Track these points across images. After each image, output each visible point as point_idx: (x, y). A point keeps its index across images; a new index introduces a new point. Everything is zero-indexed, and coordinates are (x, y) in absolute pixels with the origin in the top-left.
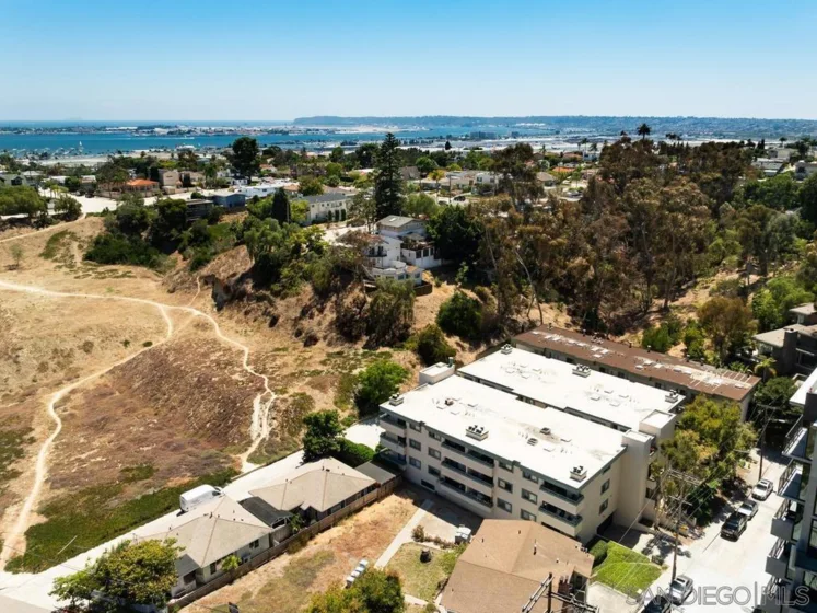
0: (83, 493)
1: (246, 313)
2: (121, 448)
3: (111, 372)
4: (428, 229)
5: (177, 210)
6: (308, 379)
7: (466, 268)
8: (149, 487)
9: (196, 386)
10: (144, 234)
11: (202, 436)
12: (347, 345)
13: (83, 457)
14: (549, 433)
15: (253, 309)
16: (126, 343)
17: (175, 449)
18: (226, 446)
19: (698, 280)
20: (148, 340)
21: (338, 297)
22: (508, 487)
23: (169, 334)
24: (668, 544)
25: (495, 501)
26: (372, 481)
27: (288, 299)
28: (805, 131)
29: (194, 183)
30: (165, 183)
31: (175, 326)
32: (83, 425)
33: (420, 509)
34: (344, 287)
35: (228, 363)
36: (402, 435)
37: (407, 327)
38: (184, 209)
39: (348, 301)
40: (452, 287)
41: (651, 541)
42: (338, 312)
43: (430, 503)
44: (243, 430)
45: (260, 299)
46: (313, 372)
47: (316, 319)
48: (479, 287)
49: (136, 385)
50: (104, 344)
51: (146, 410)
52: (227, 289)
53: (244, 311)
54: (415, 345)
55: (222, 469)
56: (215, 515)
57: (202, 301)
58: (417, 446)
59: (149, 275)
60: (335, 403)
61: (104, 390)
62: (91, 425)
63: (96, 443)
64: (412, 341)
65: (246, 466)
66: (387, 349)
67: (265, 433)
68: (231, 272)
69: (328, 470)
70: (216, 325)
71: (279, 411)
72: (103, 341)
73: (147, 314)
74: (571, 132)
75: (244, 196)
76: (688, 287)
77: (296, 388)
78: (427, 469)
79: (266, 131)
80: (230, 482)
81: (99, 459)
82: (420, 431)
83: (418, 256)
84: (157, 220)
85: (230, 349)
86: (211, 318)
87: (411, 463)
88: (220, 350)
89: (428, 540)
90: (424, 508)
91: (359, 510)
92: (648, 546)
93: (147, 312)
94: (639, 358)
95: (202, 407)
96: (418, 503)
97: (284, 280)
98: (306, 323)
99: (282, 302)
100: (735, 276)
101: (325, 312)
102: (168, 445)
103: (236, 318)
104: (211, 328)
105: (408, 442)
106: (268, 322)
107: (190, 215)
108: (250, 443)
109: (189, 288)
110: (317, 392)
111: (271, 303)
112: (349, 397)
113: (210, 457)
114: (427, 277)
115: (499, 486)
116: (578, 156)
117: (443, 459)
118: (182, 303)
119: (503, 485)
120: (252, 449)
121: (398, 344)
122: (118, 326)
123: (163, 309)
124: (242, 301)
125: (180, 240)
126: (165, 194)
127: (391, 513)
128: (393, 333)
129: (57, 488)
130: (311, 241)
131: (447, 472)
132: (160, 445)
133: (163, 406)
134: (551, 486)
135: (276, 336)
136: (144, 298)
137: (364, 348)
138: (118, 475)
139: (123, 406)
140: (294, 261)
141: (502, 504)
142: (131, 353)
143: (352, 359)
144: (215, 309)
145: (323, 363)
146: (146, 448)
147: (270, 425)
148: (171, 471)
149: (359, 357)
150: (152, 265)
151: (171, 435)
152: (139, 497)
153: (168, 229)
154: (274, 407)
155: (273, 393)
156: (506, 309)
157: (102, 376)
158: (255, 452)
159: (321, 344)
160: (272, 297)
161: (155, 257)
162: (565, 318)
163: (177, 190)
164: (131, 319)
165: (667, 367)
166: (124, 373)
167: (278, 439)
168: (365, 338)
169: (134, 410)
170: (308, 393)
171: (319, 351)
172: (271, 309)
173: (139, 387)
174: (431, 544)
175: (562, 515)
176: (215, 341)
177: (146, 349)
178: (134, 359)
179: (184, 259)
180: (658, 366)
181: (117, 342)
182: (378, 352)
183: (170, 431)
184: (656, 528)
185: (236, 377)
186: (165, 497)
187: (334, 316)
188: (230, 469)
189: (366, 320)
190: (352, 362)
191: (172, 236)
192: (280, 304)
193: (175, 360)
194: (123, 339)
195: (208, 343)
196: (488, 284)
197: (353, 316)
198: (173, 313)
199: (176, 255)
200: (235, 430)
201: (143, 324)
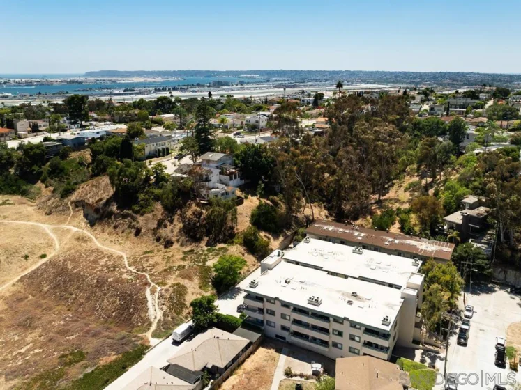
0: (35, 380)
1: (115, 227)
2: (51, 340)
3: (21, 280)
4: (235, 161)
5: (38, 151)
6: (177, 273)
7: (263, 185)
8: (86, 367)
9: (96, 286)
10: (12, 171)
11: (112, 323)
12: (194, 244)
13: (23, 351)
14: (356, 296)
15: (120, 224)
16: (26, 257)
17: (94, 335)
18: (133, 328)
19: (394, 181)
20: (43, 253)
21: (181, 212)
22: (340, 334)
23: (58, 246)
24: (432, 354)
25: (330, 343)
26: (248, 341)
27: (145, 215)
28: (411, 78)
29: (40, 129)
30: (18, 130)
31: (60, 240)
32: (13, 326)
33: (281, 355)
34: (185, 203)
35: (115, 267)
36: (262, 307)
37: (232, 228)
38: (43, 150)
39: (189, 214)
40: (255, 198)
41: (423, 354)
42: (183, 222)
43: (287, 350)
44: (143, 315)
45: (124, 217)
46: (179, 266)
47: (169, 228)
48: (271, 197)
49: (45, 289)
50: (9, 260)
51: (60, 307)
52: (97, 211)
53: (112, 226)
54: (241, 241)
55: (137, 345)
56: (153, 382)
57: (77, 220)
58: (272, 313)
59: (24, 201)
60: (200, 287)
61: (20, 296)
62: (19, 325)
63: (29, 339)
64: (238, 238)
65: (153, 341)
66: (222, 245)
67: (159, 315)
68: (98, 198)
69: (218, 338)
70: (93, 237)
71: (166, 299)
72: (7, 258)
73: (35, 232)
74: (276, 81)
75: (84, 138)
76: (389, 187)
77: (172, 280)
78: (280, 328)
79: (65, 81)
80: (145, 354)
81: (36, 351)
82: (274, 303)
83: (231, 179)
84: (21, 159)
85: (111, 256)
86: (87, 232)
87: (268, 324)
88: (104, 257)
89: (296, 376)
90: (284, 354)
91: (243, 362)
92: (422, 357)
93: (36, 232)
94: (384, 237)
95: (105, 301)
96: (279, 351)
97: (142, 202)
98: (162, 232)
99: (142, 218)
100: (416, 179)
101: (174, 223)
102: (88, 332)
103: (107, 231)
104: (90, 240)
105: (265, 310)
106: (133, 233)
107: (47, 154)
108: (150, 324)
109: (63, 210)
110: (186, 281)
111: (134, 219)
112: (208, 282)
113: (124, 338)
114: (238, 193)
115: (333, 333)
116: (298, 101)
117: (292, 320)
118: (60, 222)
119: (337, 333)
120: (153, 328)
121: (230, 241)
122: (17, 244)
123: (47, 227)
124: (111, 218)
125: (41, 173)
126: (20, 138)
127: (265, 361)
128: (224, 234)
129: (11, 379)
130: (157, 173)
131: (295, 328)
132: (82, 333)
133: (72, 303)
134: (370, 331)
135: (142, 242)
136: (29, 220)
137: (207, 245)
138: (58, 361)
139: (40, 306)
140: (147, 189)
141: (335, 345)
142: (31, 265)
143: (202, 254)
144: (89, 226)
145: (183, 259)
146: (71, 338)
147: (162, 309)
148: (99, 352)
149: (206, 253)
150: (24, 193)
151: (87, 325)
152: (81, 376)
153: (30, 165)
154: (161, 296)
155: (157, 286)
156: (290, 210)
157: (14, 285)
158: (156, 330)
159: (176, 246)
160: (134, 214)
161: (24, 187)
162: (324, 212)
163: (28, 135)
164: (25, 238)
165: (402, 241)
166: (33, 280)
167: (169, 318)
168: (206, 239)
169: (50, 309)
170: (182, 283)
171: (177, 251)
172: (135, 223)
173: (48, 291)
174: (298, 378)
175: (377, 347)
176: (97, 250)
177: (44, 260)
178: (38, 269)
179: (46, 187)
180: (396, 241)
181: (19, 257)
182: (217, 247)
183: (85, 321)
184: (423, 345)
185: (125, 276)
186: (102, 373)
187: (181, 225)
188: (142, 345)
189: (205, 226)
190: (203, 257)
191: (34, 170)
192: (141, 220)
193: (74, 268)
194: (23, 254)
195: (92, 252)
196: (276, 194)
197: (195, 224)
198: (56, 231)
199: (39, 184)
200: (136, 315)
201: (36, 241)
